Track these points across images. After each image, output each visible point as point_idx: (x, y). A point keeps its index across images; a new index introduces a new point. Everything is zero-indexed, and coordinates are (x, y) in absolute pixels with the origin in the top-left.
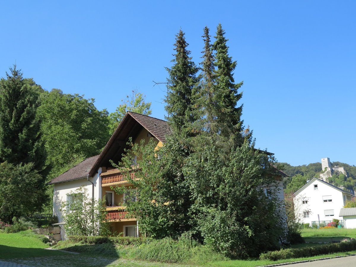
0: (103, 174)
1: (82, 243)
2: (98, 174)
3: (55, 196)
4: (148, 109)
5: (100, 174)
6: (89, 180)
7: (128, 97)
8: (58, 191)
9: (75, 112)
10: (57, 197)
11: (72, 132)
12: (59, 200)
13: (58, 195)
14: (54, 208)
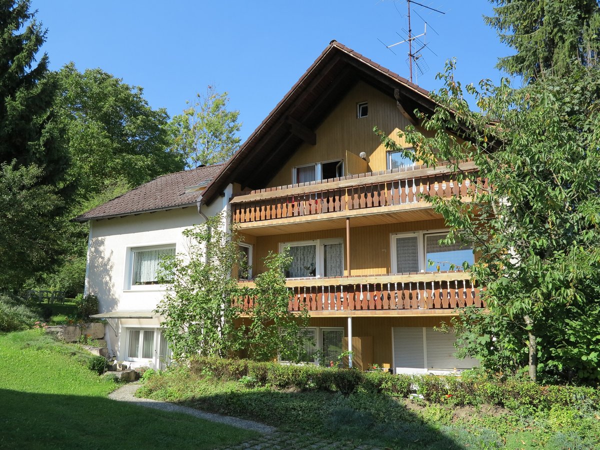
0: (237, 200)
1: (250, 385)
2: (225, 199)
3: (93, 249)
4: (234, 121)
5: (230, 199)
6: (200, 212)
7: (199, 96)
8: (100, 238)
9: (112, 99)
10: (97, 251)
11: (105, 137)
12: (103, 258)
13: (101, 248)
14: (89, 278)
